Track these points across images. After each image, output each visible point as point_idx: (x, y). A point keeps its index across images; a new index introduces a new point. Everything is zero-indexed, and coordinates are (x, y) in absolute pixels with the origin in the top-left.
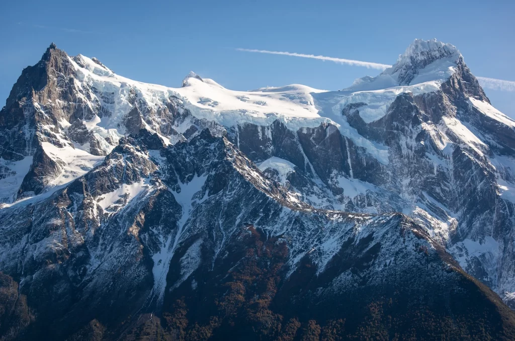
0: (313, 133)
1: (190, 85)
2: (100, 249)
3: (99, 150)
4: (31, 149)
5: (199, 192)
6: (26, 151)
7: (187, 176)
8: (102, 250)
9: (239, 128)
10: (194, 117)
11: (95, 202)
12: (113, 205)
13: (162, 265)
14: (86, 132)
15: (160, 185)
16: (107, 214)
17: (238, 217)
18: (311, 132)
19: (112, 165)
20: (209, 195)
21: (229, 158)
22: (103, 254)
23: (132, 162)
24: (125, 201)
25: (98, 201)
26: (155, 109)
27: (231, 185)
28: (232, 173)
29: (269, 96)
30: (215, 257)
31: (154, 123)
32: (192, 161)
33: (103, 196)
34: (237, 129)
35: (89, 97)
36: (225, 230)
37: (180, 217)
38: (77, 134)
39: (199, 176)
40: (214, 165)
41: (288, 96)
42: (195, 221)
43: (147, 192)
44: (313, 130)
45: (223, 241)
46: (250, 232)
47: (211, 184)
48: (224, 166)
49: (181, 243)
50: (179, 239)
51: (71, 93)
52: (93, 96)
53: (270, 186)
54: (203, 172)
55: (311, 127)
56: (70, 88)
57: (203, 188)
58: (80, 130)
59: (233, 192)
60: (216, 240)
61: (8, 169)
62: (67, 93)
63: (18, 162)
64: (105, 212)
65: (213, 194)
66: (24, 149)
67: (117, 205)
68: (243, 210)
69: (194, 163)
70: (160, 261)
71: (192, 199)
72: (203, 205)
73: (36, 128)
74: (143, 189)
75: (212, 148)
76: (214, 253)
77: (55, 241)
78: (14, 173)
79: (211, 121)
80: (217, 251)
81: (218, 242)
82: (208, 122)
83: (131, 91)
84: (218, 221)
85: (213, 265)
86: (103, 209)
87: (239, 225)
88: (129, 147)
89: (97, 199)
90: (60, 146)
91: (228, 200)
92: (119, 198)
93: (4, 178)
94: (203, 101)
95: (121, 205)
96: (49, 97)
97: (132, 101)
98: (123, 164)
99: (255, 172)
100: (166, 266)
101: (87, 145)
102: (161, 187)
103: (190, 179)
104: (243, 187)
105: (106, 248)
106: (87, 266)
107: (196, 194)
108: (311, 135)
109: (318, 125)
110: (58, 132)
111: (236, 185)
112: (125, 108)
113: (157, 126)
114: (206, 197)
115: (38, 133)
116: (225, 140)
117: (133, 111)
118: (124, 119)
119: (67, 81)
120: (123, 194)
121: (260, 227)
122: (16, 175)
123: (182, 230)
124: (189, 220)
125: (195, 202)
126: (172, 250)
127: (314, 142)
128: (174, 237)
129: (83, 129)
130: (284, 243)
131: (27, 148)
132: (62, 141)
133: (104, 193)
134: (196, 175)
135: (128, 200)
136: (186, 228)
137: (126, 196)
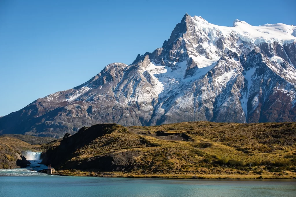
0: (290, 46)
1: (237, 25)
2: (220, 98)
3: (209, 56)
4: (185, 58)
5: (254, 75)
6: (184, 58)
7: (248, 68)
8: (221, 98)
9: (260, 44)
10: (242, 40)
11: (216, 80)
12: (223, 81)
13: (244, 103)
14: (203, 49)
15: (239, 73)
16: (221, 85)
17: (271, 85)
18: (289, 45)
19: (220, 65)
20: (257, 76)
21: (264, 61)
22: (222, 100)
23: (227, 64)
24: (227, 79)
25: (217, 79)
26: (227, 38)
27: (267, 73)
28: (267, 68)
29: (270, 29)
30: (264, 101)
31: (227, 44)
32: (249, 62)
33: (218, 77)
34: (259, 45)
35: (201, 34)
36: (267, 90)
37: (248, 85)
38: (200, 50)
39: (252, 68)
40: (258, 64)
41: (278, 29)
42: (254, 87)
43: (235, 75)
44: (290, 44)
45: (266, 95)
46: (276, 91)
47: (258, 72)
48: (263, 65)
49: (250, 95)
50: (249, 94)
51: (195, 32)
52: (203, 33)
53: (280, 72)
54: (254, 66)
55: (289, 43)
56: (195, 31)
57: (255, 73)
58: (201, 49)
59: (268, 76)
60: (264, 94)
61: (178, 66)
62: (194, 33)
63: (181, 63)
64: (220, 84)
65: (259, 75)
66: (183, 58)
67: (224, 81)
68: (272, 83)
69: (250, 63)
70: (243, 102)
71: (251, 78)
72: (256, 80)
73: (186, 50)
74: (233, 74)
75: (257, 57)
76: (264, 99)
77: (205, 95)
78: (180, 67)
79: (249, 41)
80: (265, 99)
81: (265, 95)
82: (248, 42)
83: (217, 31)
84: (263, 87)
85: (264, 104)
86: (220, 82)
87: (272, 89)
88: (226, 57)
89: (216, 79)
90: (196, 56)
91: (266, 79)
92: (225, 78)
93: (176, 69)
94: (245, 33)
95: (226, 81)
96: (188, 36)
97: (218, 35)
98: (225, 65)
99: (273, 66)
100: (246, 104)
101: (204, 54)
102: (240, 73)
103: (249, 69)
104: (272, 74)
105: (223, 98)
106: (217, 105)
107: (252, 75)
108: (289, 47)
109: (291, 43)
110: (194, 50)
111: (269, 73)
112: (216, 38)
113: (228, 45)
114: (256, 77)
115: (188, 51)
116: (261, 54)
117: (219, 39)
118: (216, 43)
119: (193, 28)
120: (226, 76)
121: (280, 89)
122: (181, 68)
123: (250, 90)
124: (251, 86)
125: (252, 79)
126: (247, 98)
127: (290, 49)
128: (247, 93)
129: (202, 48)
130: (289, 96)
131: (184, 57)
132: (197, 54)
133: (219, 76)
134: (251, 68)
135: (228, 79)
136: (251, 89)
137: (227, 77)
